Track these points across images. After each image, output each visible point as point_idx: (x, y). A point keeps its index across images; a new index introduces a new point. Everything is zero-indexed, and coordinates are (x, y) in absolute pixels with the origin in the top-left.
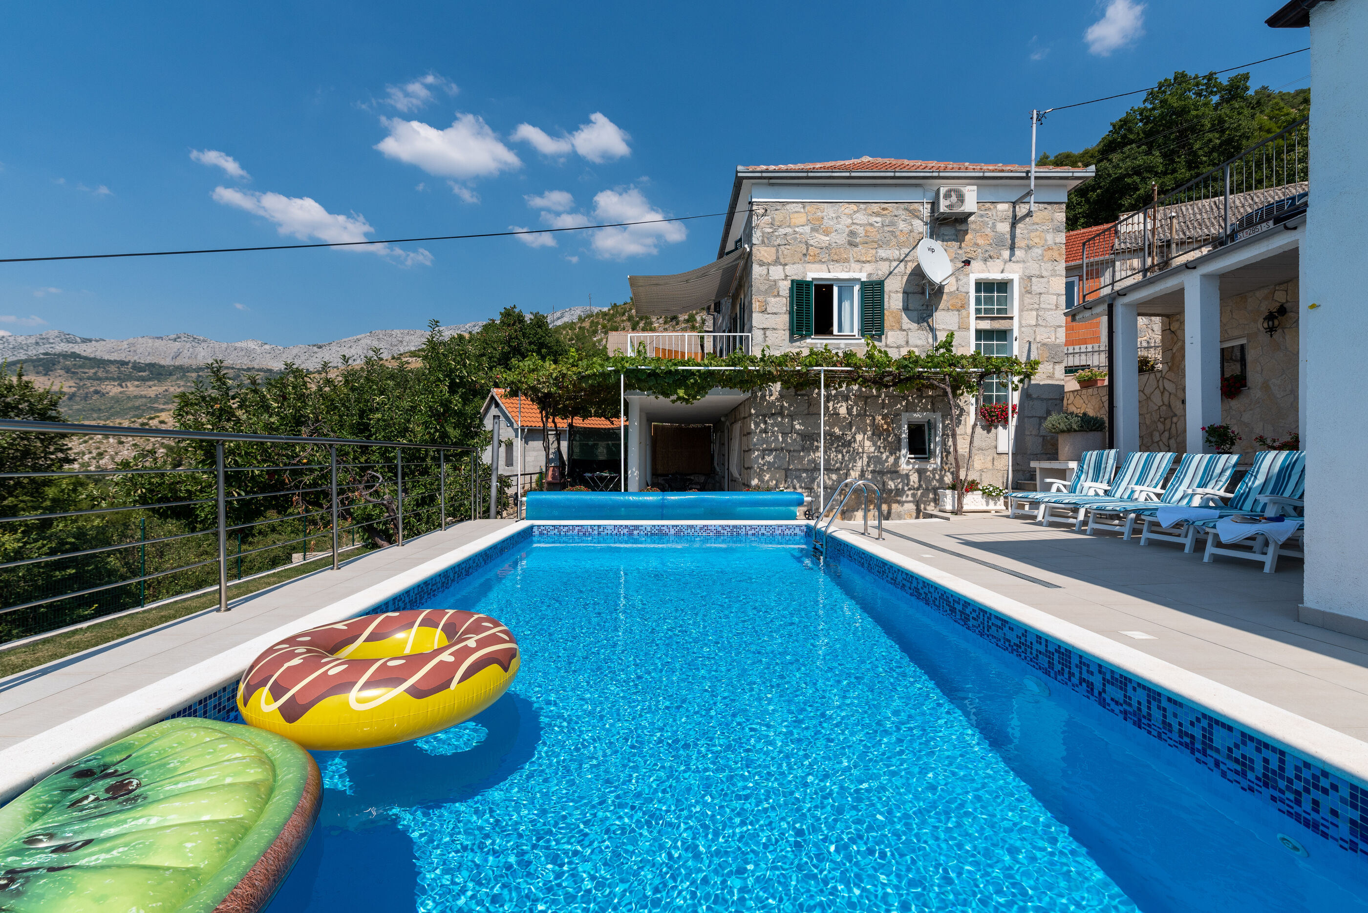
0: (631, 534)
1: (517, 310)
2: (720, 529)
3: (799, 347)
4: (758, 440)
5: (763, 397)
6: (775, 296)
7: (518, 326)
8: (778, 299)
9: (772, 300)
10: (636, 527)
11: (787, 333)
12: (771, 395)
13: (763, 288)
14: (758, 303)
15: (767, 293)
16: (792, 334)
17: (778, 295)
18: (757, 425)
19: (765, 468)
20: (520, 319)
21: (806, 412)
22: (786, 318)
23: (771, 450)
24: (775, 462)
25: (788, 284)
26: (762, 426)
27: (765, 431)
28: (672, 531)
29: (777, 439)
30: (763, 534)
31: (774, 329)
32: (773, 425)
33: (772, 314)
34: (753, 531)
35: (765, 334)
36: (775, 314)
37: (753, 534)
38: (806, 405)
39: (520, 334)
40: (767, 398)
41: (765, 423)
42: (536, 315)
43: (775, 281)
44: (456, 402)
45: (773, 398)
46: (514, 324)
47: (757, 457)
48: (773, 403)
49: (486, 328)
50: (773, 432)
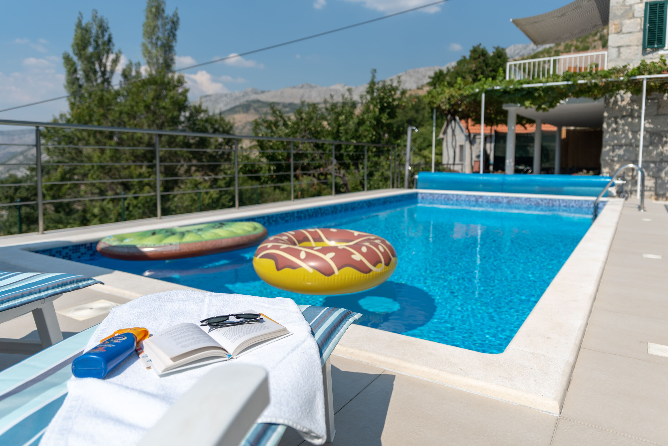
0: (477, 201)
1: (481, 47)
2: (539, 201)
3: (651, 59)
4: (609, 137)
5: (616, 102)
6: (630, 18)
7: (482, 58)
8: (632, 20)
9: (627, 22)
10: (481, 197)
11: (641, 48)
12: (623, 100)
13: (619, 13)
14: (614, 27)
15: (624, 16)
16: (644, 49)
17: (633, 17)
18: (609, 125)
19: (616, 159)
20: (484, 53)
21: (655, 113)
22: (640, 35)
23: (621, 146)
24: (624, 155)
25: (642, 6)
26: (614, 126)
27: (616, 130)
28: (505, 201)
29: (627, 136)
30: (573, 207)
31: (628, 46)
32: (624, 125)
33: (628, 33)
34: (565, 204)
35: (619, 51)
36: (630, 33)
37: (565, 206)
38: (656, 108)
39: (483, 65)
40: (619, 103)
41: (616, 123)
42: (497, 49)
43: (631, 6)
44: (385, 118)
45: (624, 103)
46: (479, 57)
47: (609, 151)
48: (624, 107)
49: (460, 63)
50: (624, 131)
